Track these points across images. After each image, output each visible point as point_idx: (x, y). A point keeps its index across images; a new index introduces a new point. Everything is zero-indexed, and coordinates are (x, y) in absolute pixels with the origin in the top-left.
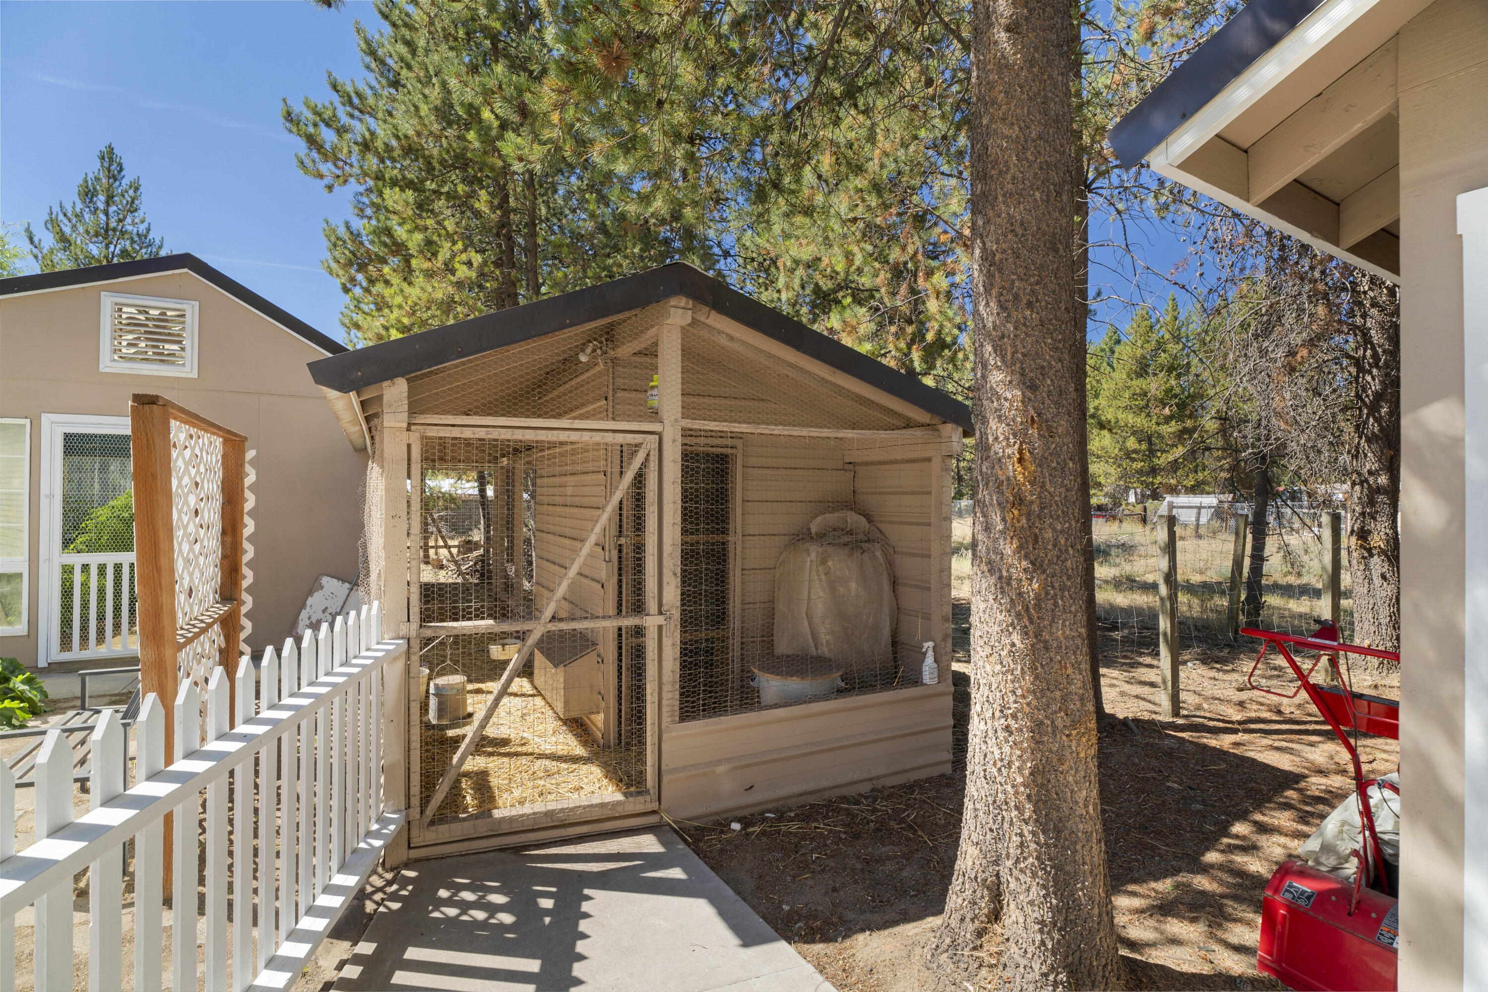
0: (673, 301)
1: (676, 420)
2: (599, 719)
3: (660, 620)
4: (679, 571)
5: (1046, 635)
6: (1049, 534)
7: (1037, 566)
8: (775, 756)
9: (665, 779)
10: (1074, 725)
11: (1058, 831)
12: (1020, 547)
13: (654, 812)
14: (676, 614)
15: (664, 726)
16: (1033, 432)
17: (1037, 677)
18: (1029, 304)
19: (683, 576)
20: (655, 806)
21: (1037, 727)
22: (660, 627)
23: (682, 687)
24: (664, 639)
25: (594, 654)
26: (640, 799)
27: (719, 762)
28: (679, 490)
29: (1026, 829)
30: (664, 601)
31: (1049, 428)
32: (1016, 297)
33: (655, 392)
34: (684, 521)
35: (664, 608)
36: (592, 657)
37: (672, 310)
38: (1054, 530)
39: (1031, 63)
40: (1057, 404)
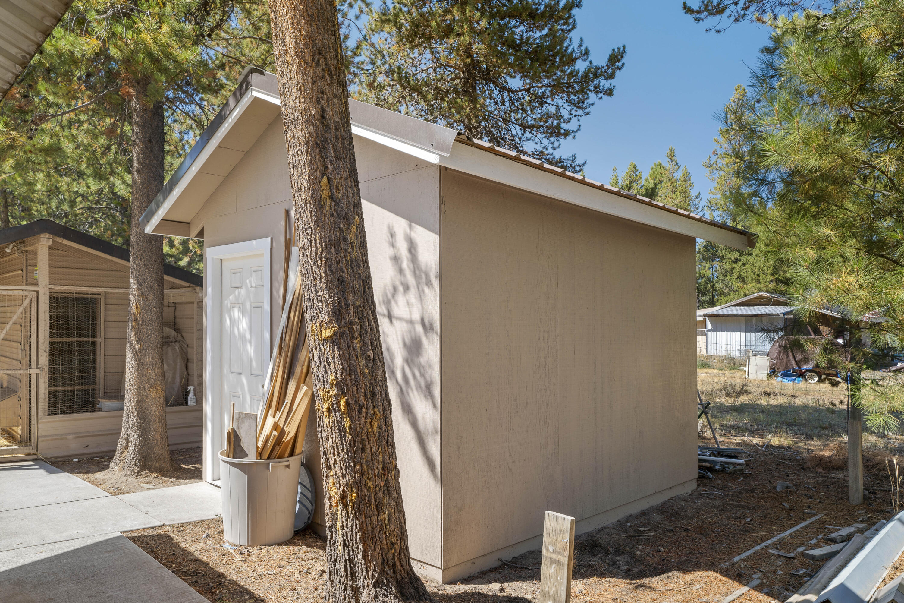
0: (42, 236)
1: (46, 285)
2: (19, 430)
3: (37, 371)
4: (47, 350)
5: (142, 361)
6: (145, 330)
7: (139, 341)
8: (100, 433)
9: (39, 439)
10: (151, 387)
11: (145, 419)
12: (135, 334)
13: (34, 454)
14: (47, 369)
15: (39, 417)
16: (140, 298)
17: (139, 373)
18: (141, 259)
19: (50, 353)
20: (34, 451)
21: (139, 389)
22: (37, 374)
23: (49, 401)
24: (40, 380)
25: (17, 396)
26: (27, 448)
27: (70, 434)
28: (47, 315)
29: (135, 419)
30: (40, 363)
31: (146, 298)
32: (137, 257)
33: (37, 272)
34: (50, 329)
35: (40, 366)
36: (16, 398)
37: (41, 239)
38: (147, 329)
39: (143, 183)
40: (149, 291)
